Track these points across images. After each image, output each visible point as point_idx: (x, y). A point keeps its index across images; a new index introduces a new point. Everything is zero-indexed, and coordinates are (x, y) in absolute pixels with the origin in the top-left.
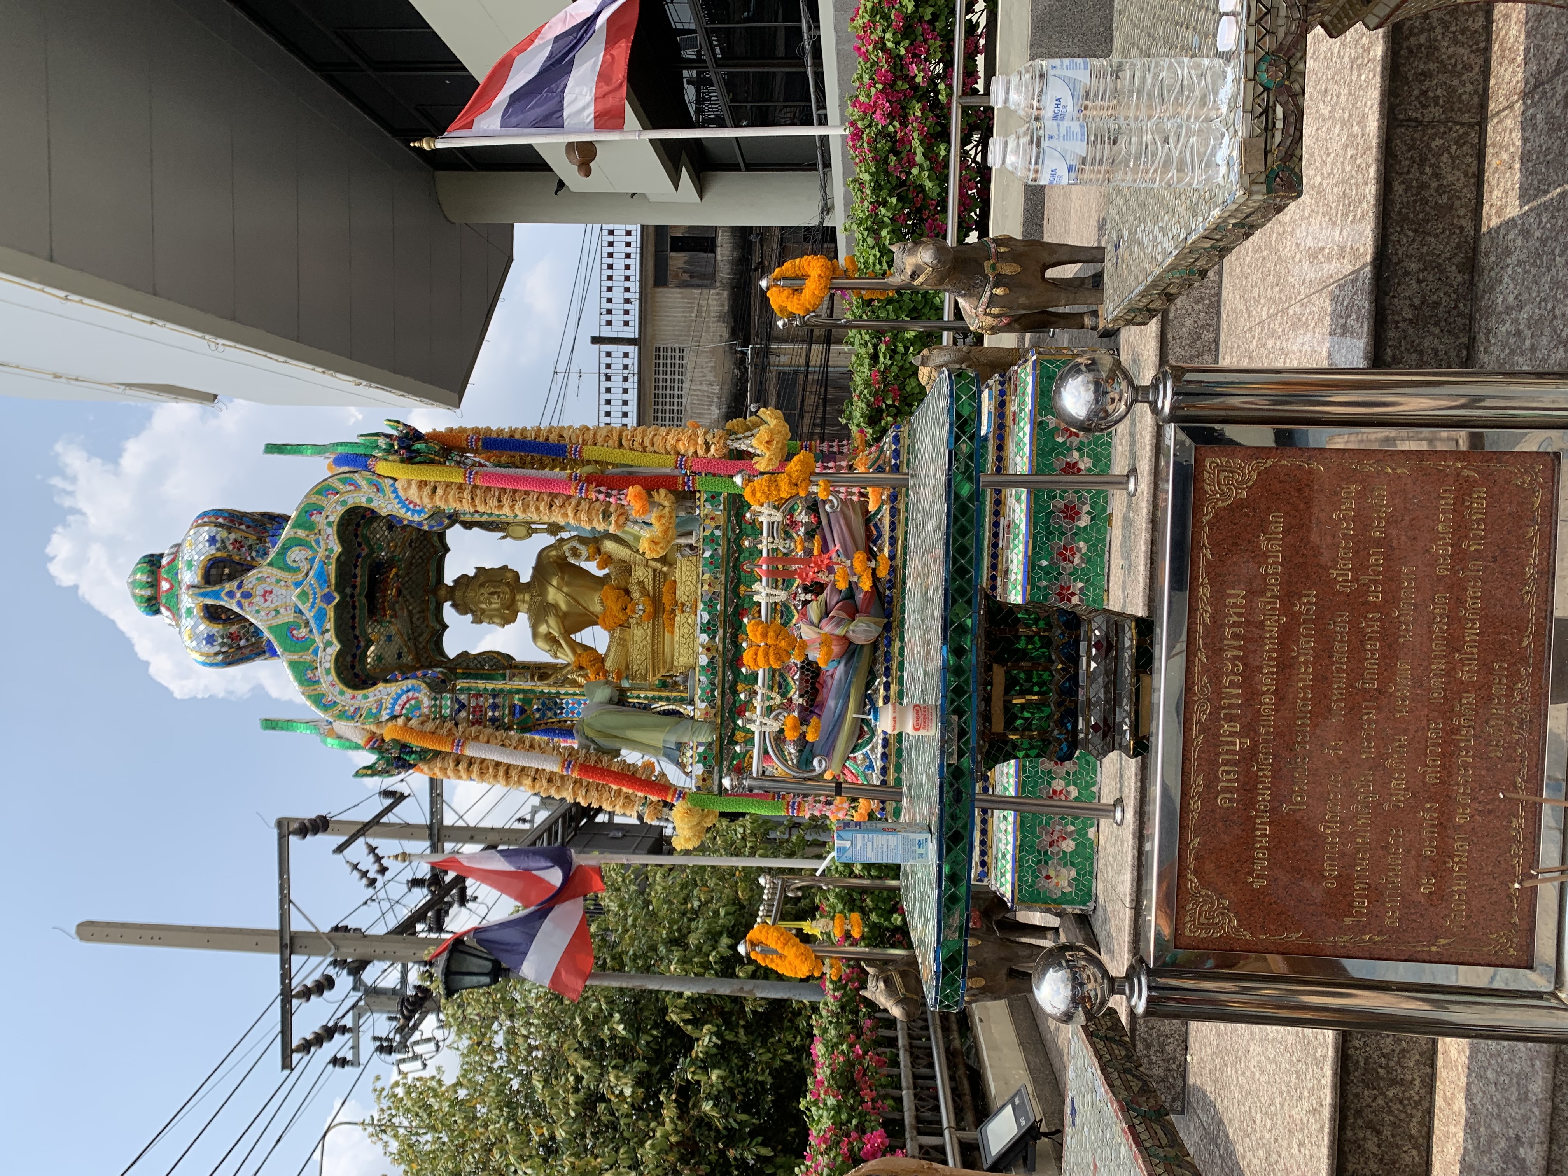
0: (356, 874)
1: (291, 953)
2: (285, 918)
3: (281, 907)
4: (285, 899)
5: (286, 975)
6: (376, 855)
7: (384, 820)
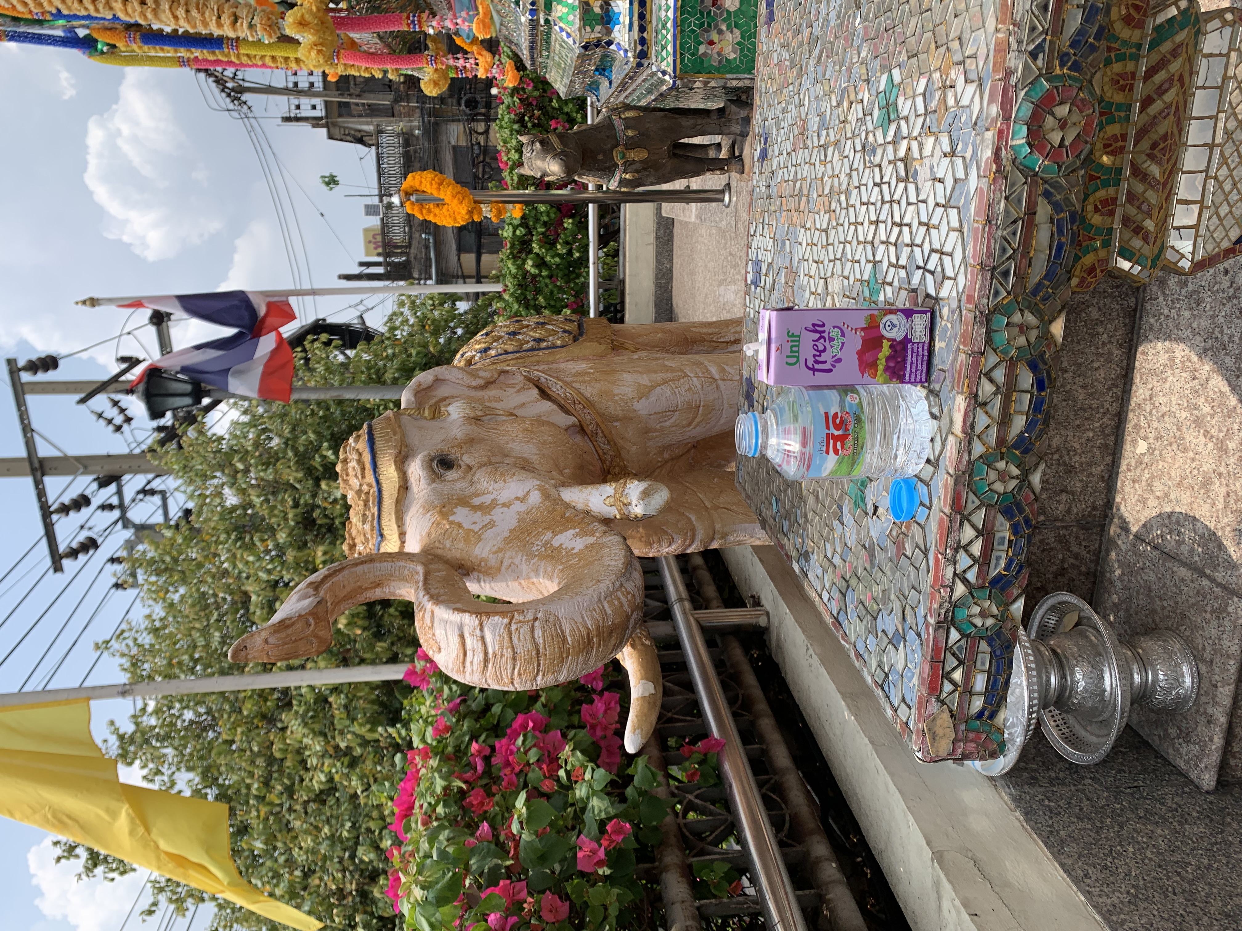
0: (102, 422)
1: (43, 475)
2: (30, 445)
3: (25, 435)
4: (27, 429)
5: (41, 494)
6: (120, 407)
7: (123, 378)
